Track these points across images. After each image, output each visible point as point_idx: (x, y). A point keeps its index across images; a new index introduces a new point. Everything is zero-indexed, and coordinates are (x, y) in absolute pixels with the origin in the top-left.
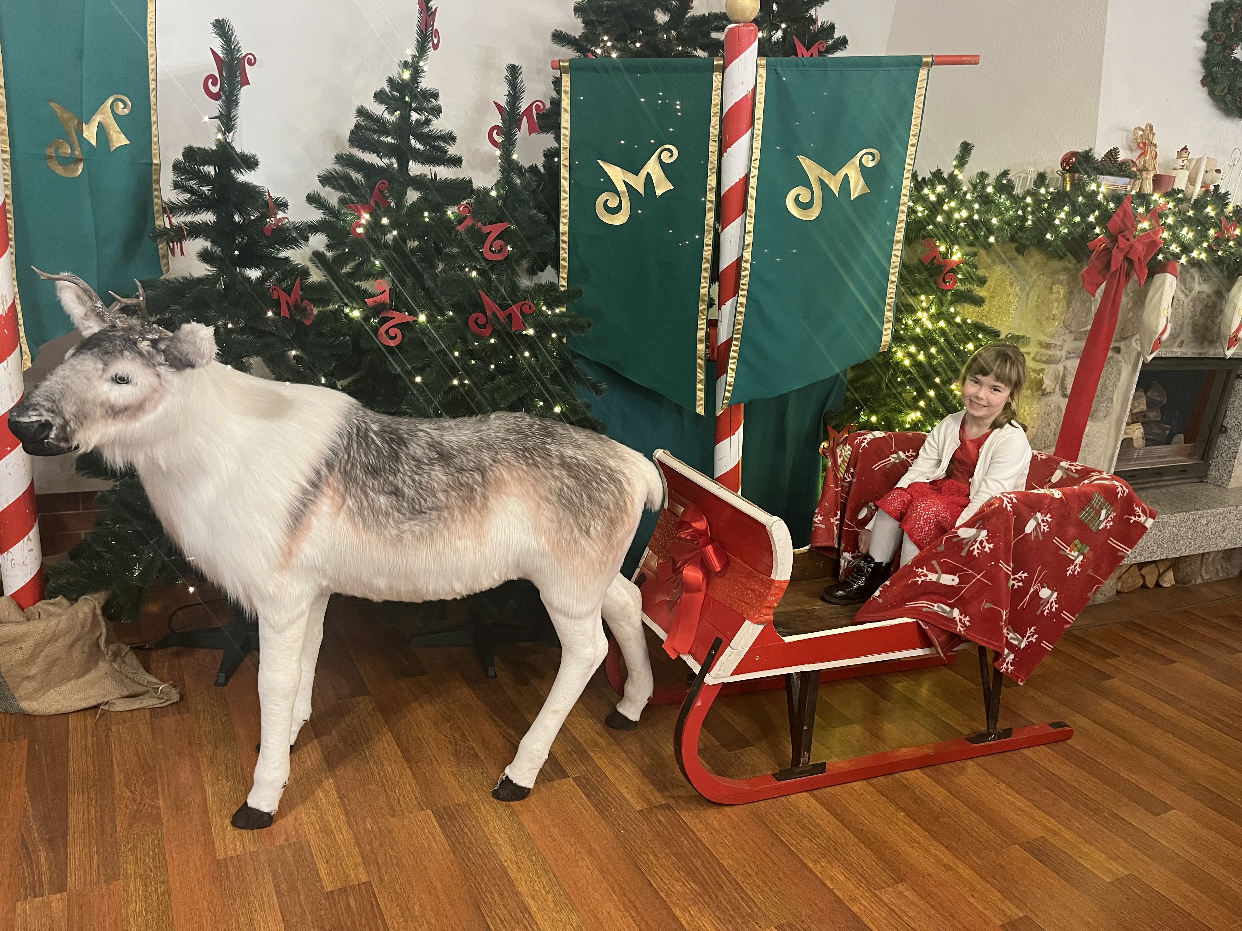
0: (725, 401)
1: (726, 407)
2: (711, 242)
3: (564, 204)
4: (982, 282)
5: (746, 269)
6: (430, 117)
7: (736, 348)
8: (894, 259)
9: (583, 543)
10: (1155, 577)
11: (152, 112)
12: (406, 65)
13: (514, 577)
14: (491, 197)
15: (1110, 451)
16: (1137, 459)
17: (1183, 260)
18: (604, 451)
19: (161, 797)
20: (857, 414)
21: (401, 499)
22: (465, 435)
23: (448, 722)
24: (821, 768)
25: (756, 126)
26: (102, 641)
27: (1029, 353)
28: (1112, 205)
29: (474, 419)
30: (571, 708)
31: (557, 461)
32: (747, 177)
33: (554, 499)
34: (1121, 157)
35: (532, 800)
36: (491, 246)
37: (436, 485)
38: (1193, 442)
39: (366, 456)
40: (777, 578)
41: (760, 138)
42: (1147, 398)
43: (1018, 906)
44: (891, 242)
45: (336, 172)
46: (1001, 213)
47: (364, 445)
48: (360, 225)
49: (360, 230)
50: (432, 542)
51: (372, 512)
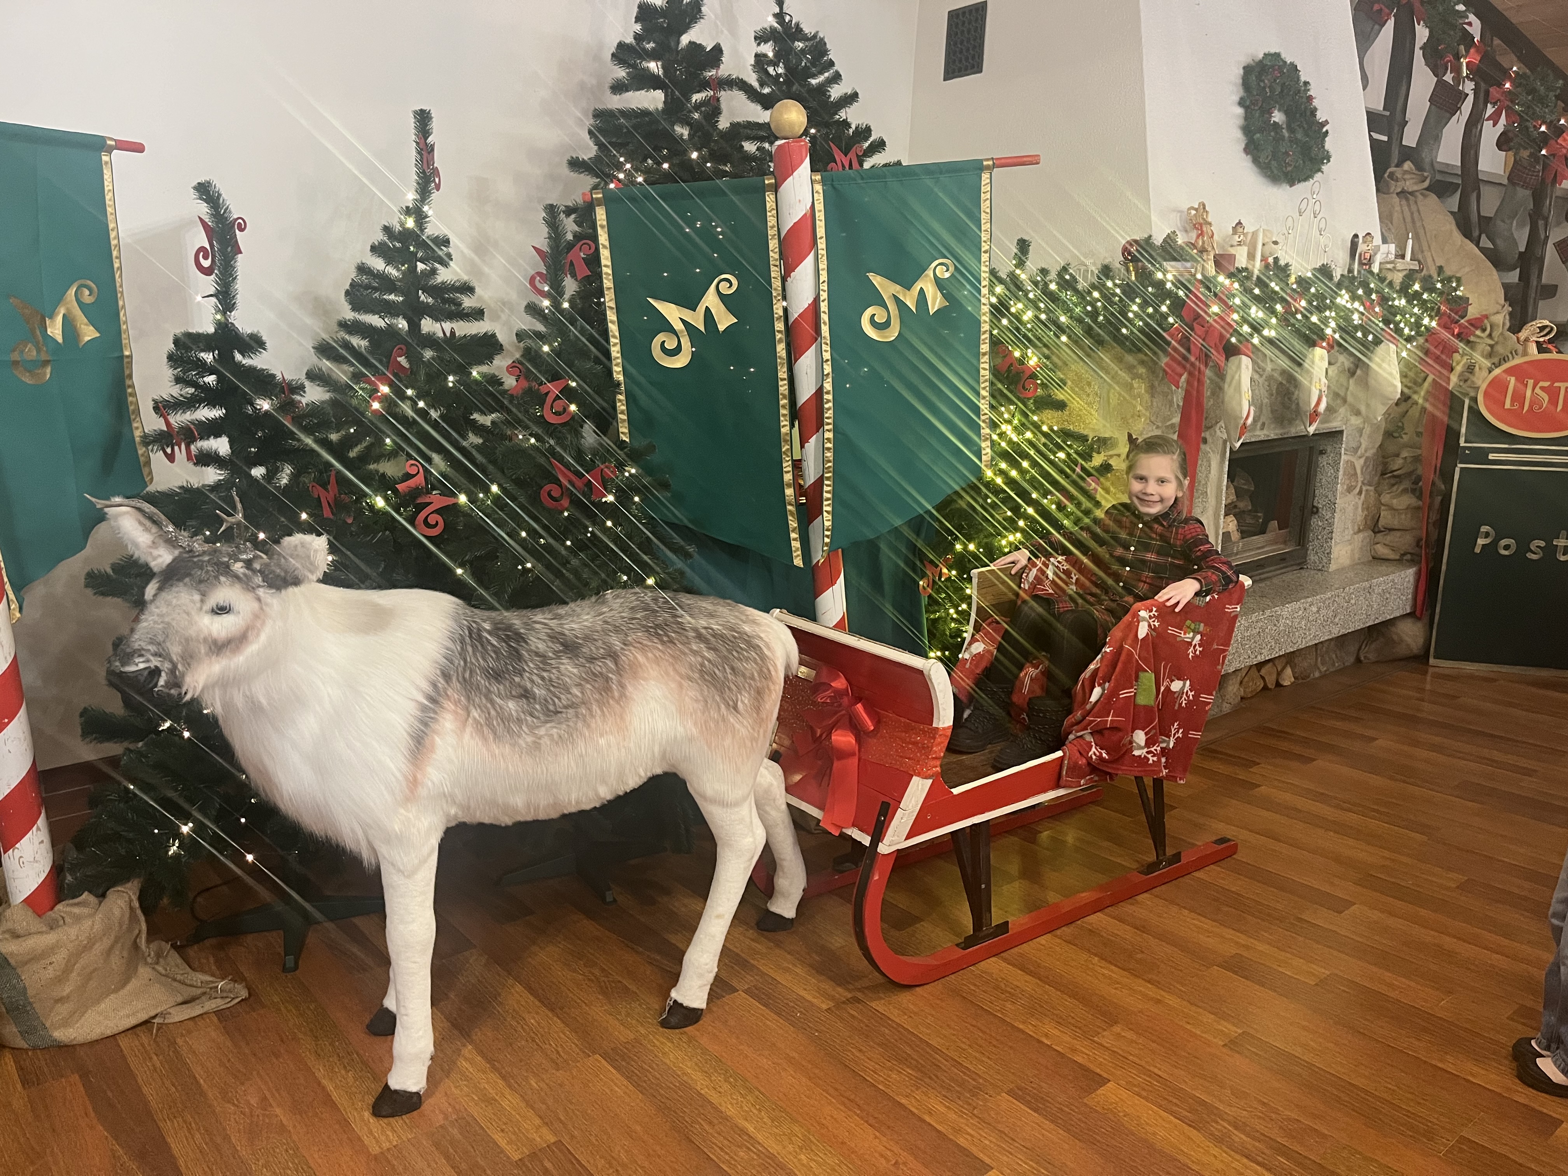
1: (825, 554)
2: (785, 376)
3: (615, 351)
4: (1061, 385)
5: (828, 401)
6: (437, 265)
7: (829, 488)
8: (982, 372)
9: (732, 720)
10: (1274, 676)
11: (119, 295)
12: (408, 211)
13: (659, 771)
14: (544, 352)
16: (1237, 554)
17: (1256, 340)
18: (736, 617)
20: (951, 544)
21: (531, 700)
22: (587, 620)
23: (580, 959)
24: (1004, 927)
25: (820, 246)
26: (142, 940)
27: (1119, 455)
28: (1181, 292)
31: (691, 634)
32: (816, 301)
33: (696, 676)
34: (1180, 241)
35: (706, 1021)
36: (552, 407)
37: (568, 680)
38: (1287, 527)
39: (484, 659)
40: (941, 726)
41: (825, 258)
42: (1236, 488)
43: (1234, 1024)
44: (978, 355)
45: (334, 340)
46: (1069, 310)
47: (480, 648)
48: (375, 400)
49: (376, 406)
50: (573, 744)
51: (502, 719)
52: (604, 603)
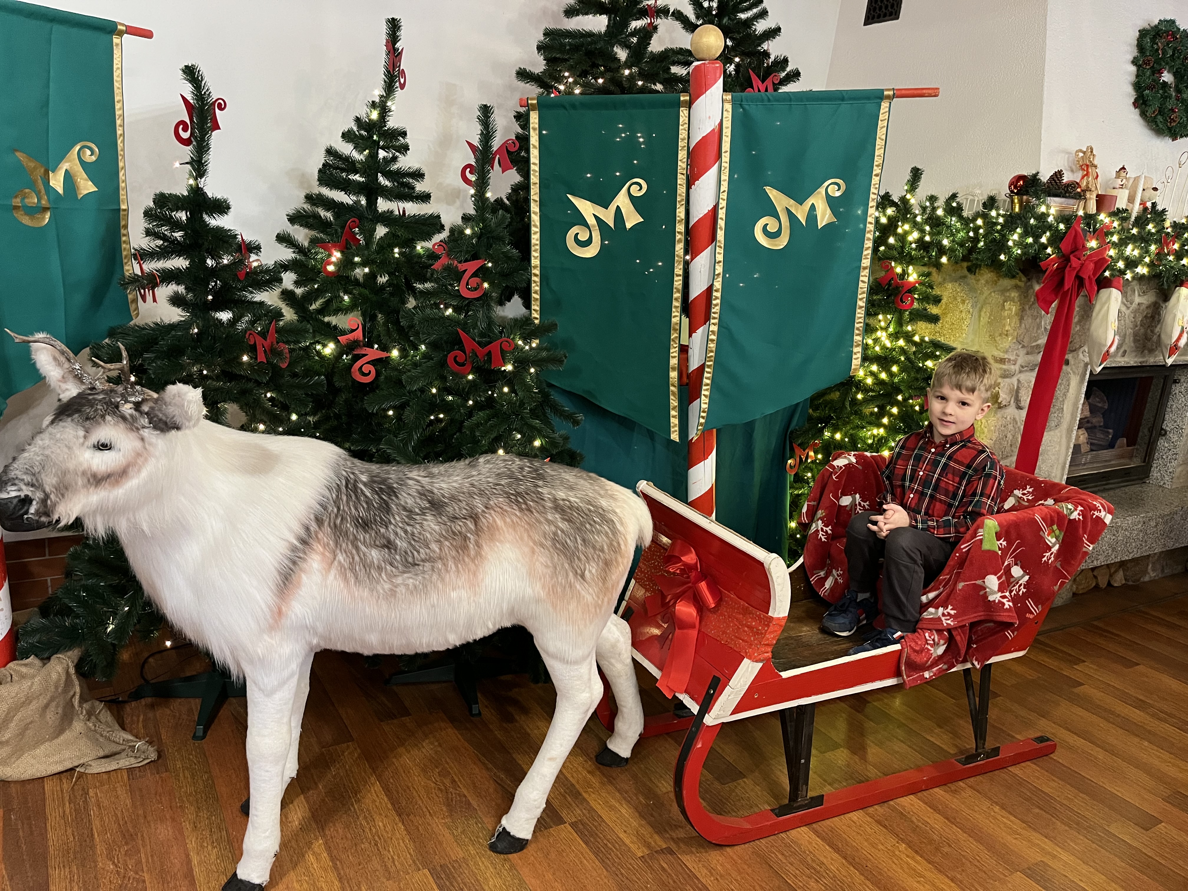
0: (700, 428)
1: (699, 433)
2: (681, 272)
3: (535, 239)
4: (937, 300)
5: (717, 298)
6: (397, 154)
7: (709, 375)
8: (861, 285)
9: (578, 587)
10: (1107, 578)
11: (120, 158)
12: (374, 105)
13: (508, 624)
14: (466, 235)
15: (1061, 460)
16: (1084, 464)
17: (1129, 276)
18: (594, 490)
19: (145, 869)
20: (821, 431)
21: (393, 551)
22: (456, 481)
23: (437, 767)
24: (819, 800)
25: (724, 159)
26: (76, 701)
28: (1062, 226)
29: (462, 464)
30: (567, 754)
31: (549, 504)
32: (715, 209)
33: (549, 543)
34: (1066, 179)
35: (530, 850)
36: (467, 284)
37: (429, 536)
38: (1134, 445)
39: (356, 509)
40: (775, 616)
41: (727, 170)
42: (1090, 404)
44: (858, 269)
45: (305, 211)
46: (953, 235)
47: (353, 498)
48: (329, 263)
49: (331, 268)
50: (426, 594)
51: (364, 567)
52: (474, 466)
